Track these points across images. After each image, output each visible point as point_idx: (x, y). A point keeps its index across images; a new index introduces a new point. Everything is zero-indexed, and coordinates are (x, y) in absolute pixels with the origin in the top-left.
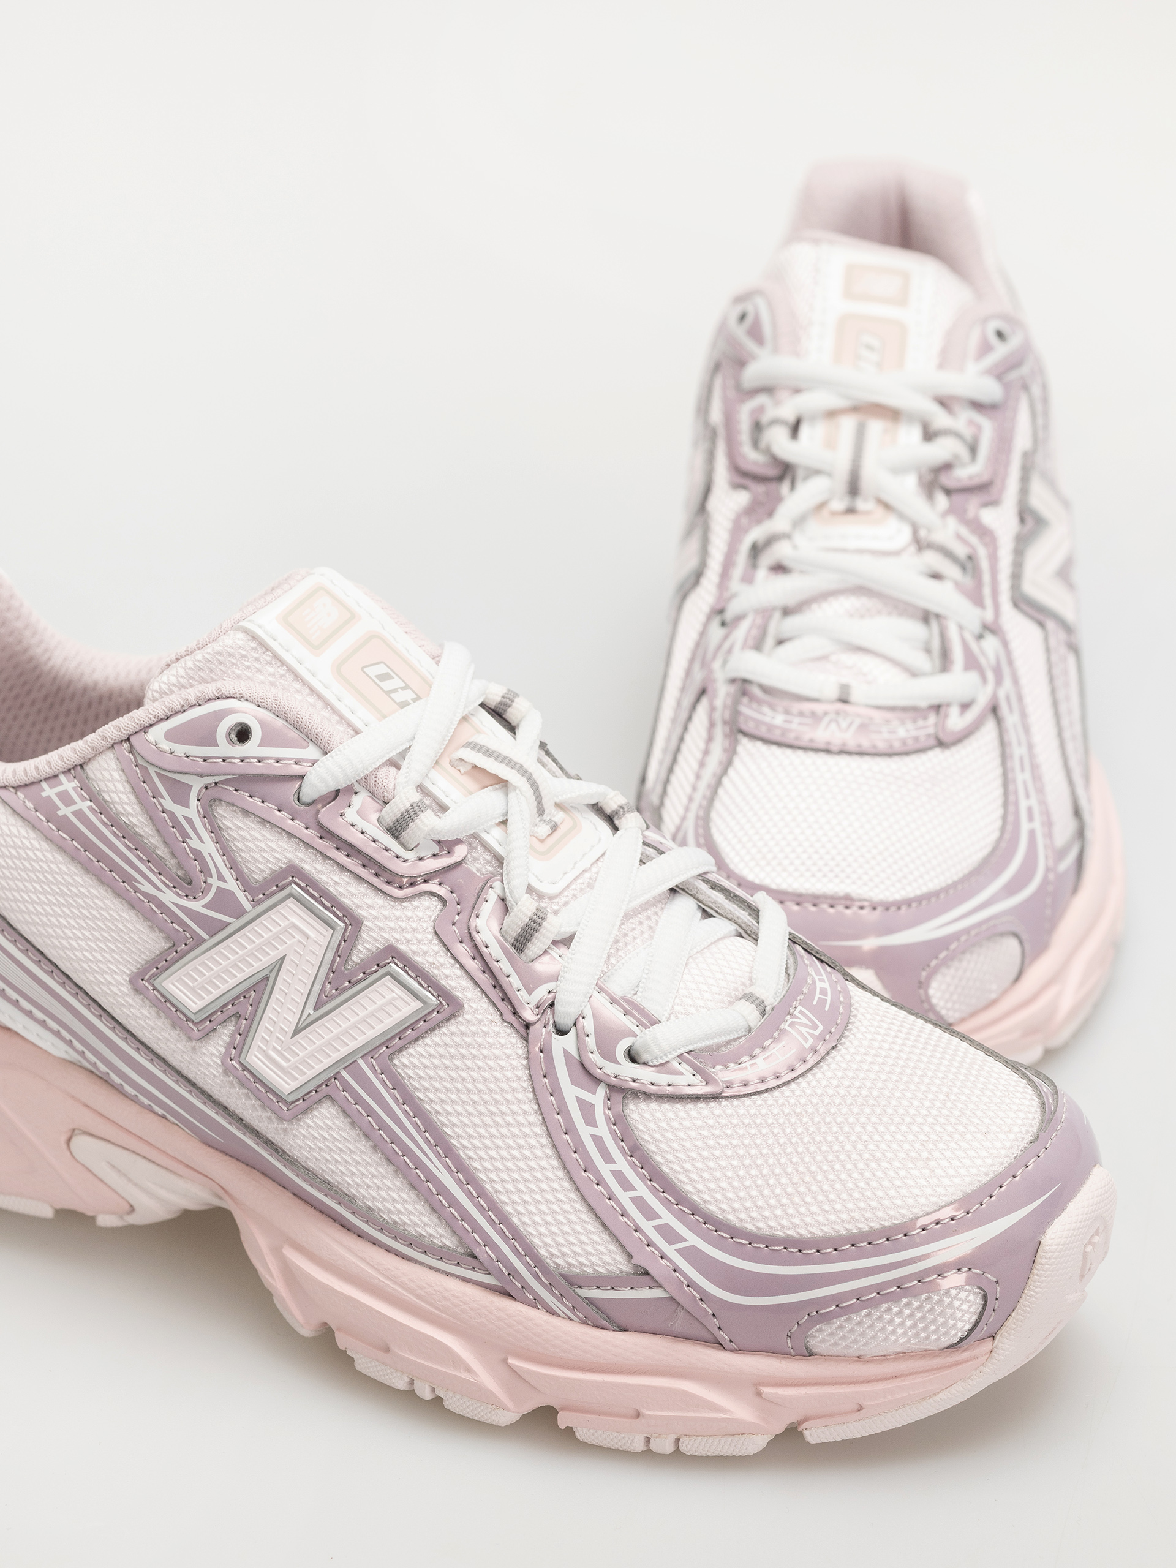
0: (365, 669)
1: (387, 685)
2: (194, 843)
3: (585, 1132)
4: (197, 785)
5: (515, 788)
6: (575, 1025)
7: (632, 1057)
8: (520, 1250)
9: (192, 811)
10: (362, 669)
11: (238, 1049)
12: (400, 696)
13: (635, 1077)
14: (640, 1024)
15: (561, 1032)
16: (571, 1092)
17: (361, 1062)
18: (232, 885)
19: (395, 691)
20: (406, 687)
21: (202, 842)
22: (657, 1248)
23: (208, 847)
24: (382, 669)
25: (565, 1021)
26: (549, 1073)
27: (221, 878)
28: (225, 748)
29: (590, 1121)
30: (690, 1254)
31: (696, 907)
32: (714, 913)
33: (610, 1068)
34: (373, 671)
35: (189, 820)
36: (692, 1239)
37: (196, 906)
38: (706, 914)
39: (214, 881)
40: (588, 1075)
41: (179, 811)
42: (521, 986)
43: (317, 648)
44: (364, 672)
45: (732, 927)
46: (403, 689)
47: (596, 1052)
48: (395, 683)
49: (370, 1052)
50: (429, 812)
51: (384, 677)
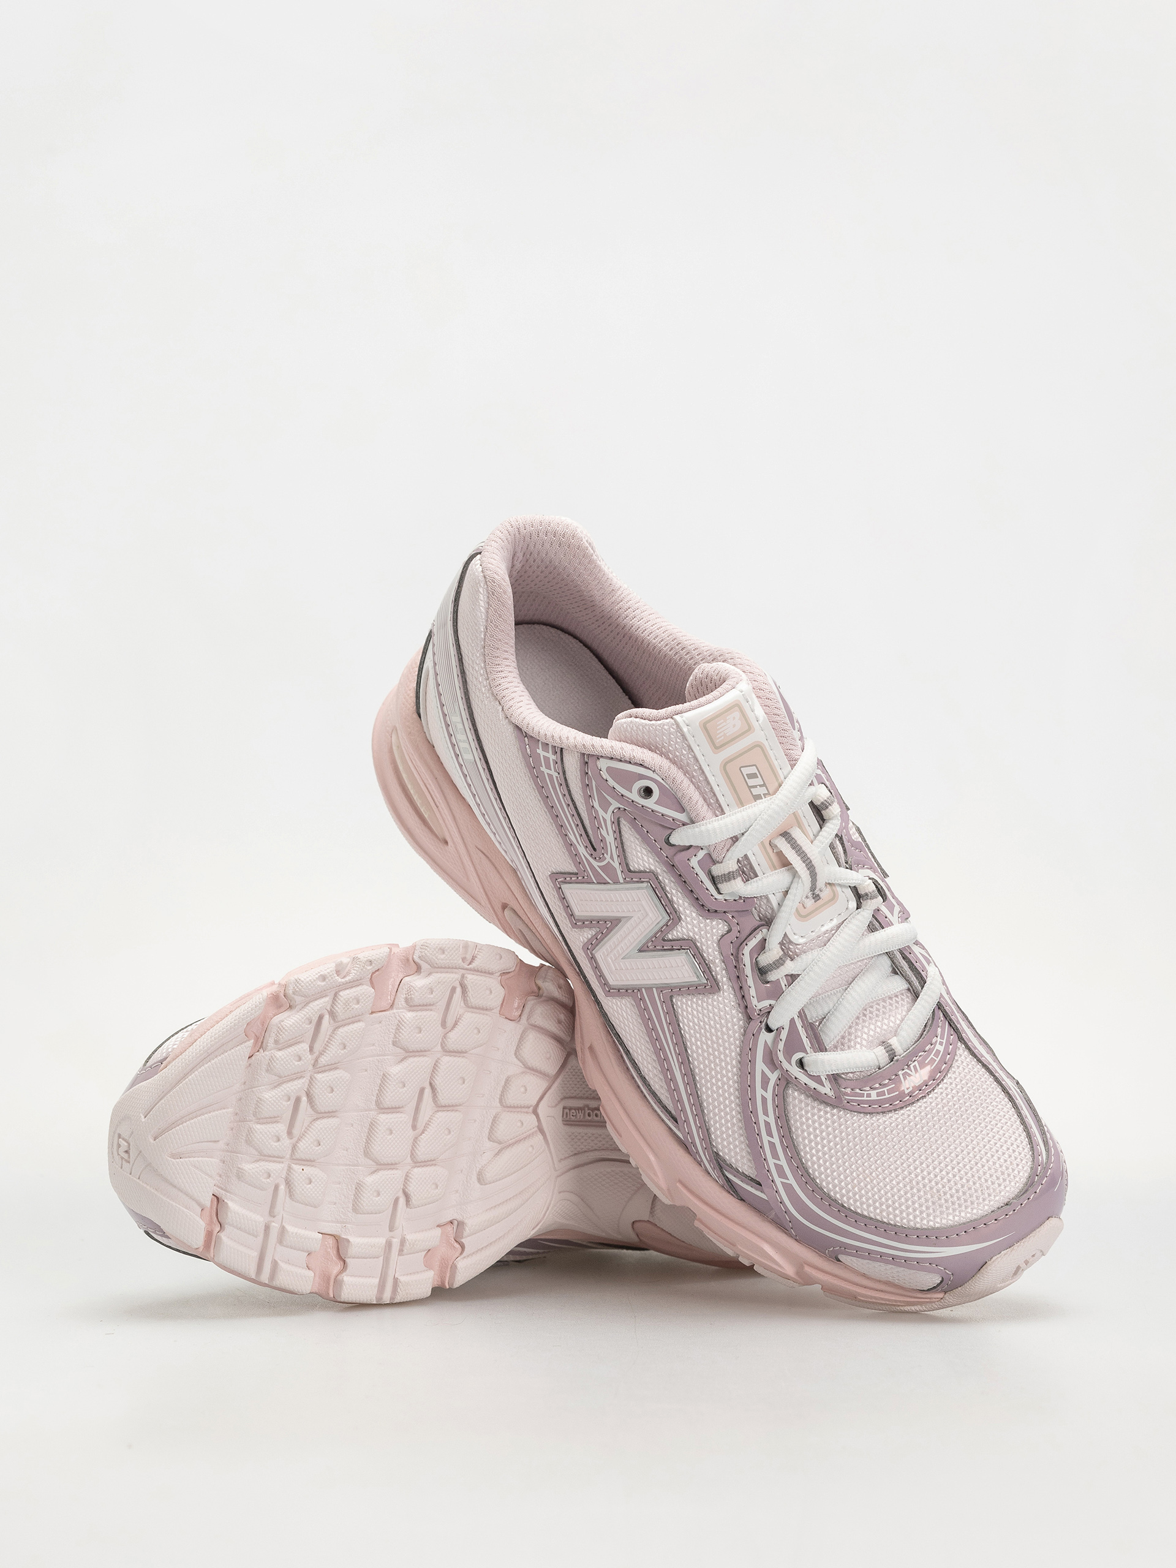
0: (742, 769)
1: (751, 782)
2: (604, 833)
3: (759, 1092)
4: (615, 804)
5: (799, 877)
6: (777, 1030)
7: (801, 1064)
8: (701, 1135)
9: (608, 816)
10: (740, 768)
11: (594, 946)
12: (755, 791)
13: (797, 1077)
14: (812, 1047)
15: (769, 1030)
16: (760, 1066)
17: (654, 989)
18: (616, 864)
19: (755, 787)
20: (764, 785)
21: (608, 834)
22: (772, 1175)
23: (610, 839)
24: (753, 770)
25: (773, 1026)
26: (753, 1050)
27: (612, 858)
28: (634, 795)
29: (765, 1087)
30: (788, 1188)
31: (890, 965)
32: (899, 973)
33: (785, 1065)
34: (746, 771)
35: (605, 820)
36: (792, 1181)
37: (595, 864)
38: (895, 972)
39: (608, 857)
40: (771, 1061)
41: (601, 812)
42: (755, 996)
43: (717, 747)
44: (741, 771)
45: (906, 986)
46: (760, 786)
47: (782, 1052)
48: (759, 781)
49: (661, 988)
50: (739, 879)
51: (752, 776)
